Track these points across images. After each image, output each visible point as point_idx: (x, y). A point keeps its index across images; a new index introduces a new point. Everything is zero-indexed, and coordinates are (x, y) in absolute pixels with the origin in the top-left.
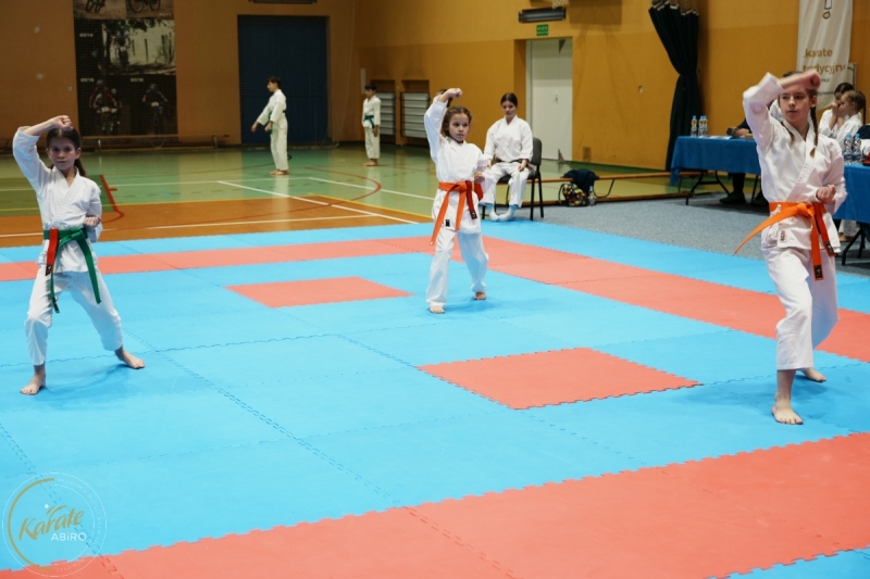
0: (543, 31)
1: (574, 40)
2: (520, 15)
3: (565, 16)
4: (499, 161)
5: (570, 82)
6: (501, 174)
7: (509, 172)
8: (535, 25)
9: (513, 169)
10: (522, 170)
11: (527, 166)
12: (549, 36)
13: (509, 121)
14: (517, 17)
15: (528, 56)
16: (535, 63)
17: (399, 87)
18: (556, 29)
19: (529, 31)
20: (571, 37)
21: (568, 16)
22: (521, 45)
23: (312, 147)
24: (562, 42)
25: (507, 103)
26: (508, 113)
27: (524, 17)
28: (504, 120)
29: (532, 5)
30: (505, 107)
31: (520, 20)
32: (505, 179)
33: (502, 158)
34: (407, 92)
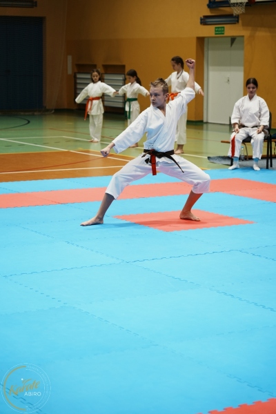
0: (220, 31)
1: (245, 38)
2: (201, 19)
3: (238, 21)
4: (244, 126)
5: (242, 68)
6: (245, 136)
7: (250, 134)
8: (213, 27)
9: (254, 133)
10: (259, 133)
11: (263, 130)
12: (225, 35)
13: (251, 98)
14: (199, 21)
15: (205, 49)
16: (211, 54)
17: (101, 70)
18: (230, 30)
19: (209, 31)
20: (243, 36)
21: (240, 21)
22: (201, 41)
23: (35, 113)
24: (233, 40)
25: (251, 85)
26: (251, 92)
27: (204, 21)
28: (247, 97)
29: (211, 13)
30: (249, 88)
31: (201, 23)
32: (247, 140)
33: (246, 124)
34: (106, 73)
